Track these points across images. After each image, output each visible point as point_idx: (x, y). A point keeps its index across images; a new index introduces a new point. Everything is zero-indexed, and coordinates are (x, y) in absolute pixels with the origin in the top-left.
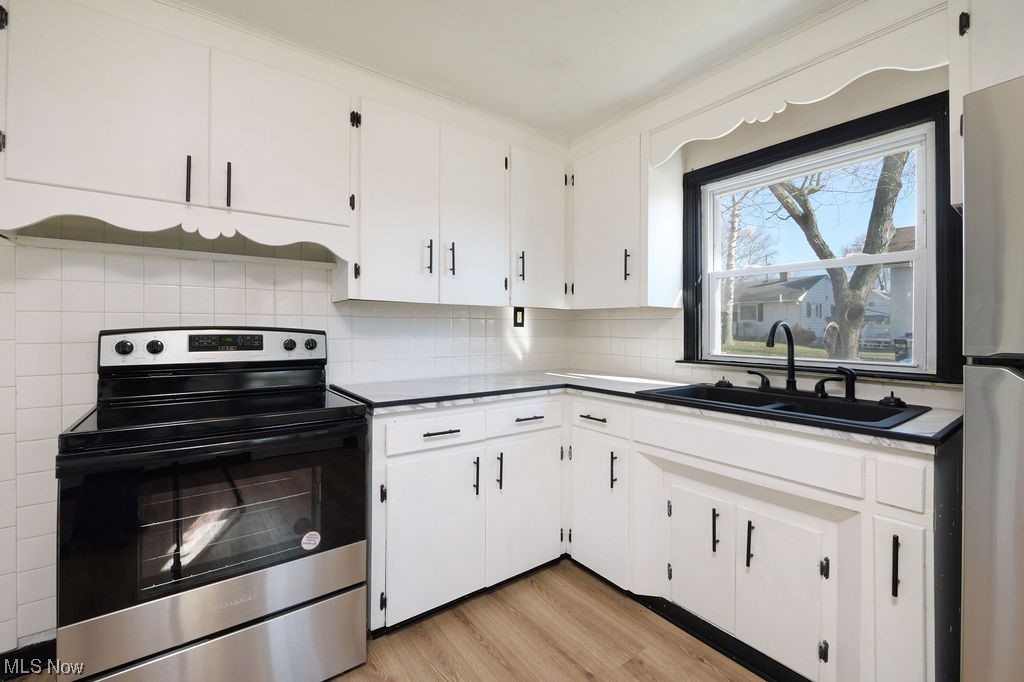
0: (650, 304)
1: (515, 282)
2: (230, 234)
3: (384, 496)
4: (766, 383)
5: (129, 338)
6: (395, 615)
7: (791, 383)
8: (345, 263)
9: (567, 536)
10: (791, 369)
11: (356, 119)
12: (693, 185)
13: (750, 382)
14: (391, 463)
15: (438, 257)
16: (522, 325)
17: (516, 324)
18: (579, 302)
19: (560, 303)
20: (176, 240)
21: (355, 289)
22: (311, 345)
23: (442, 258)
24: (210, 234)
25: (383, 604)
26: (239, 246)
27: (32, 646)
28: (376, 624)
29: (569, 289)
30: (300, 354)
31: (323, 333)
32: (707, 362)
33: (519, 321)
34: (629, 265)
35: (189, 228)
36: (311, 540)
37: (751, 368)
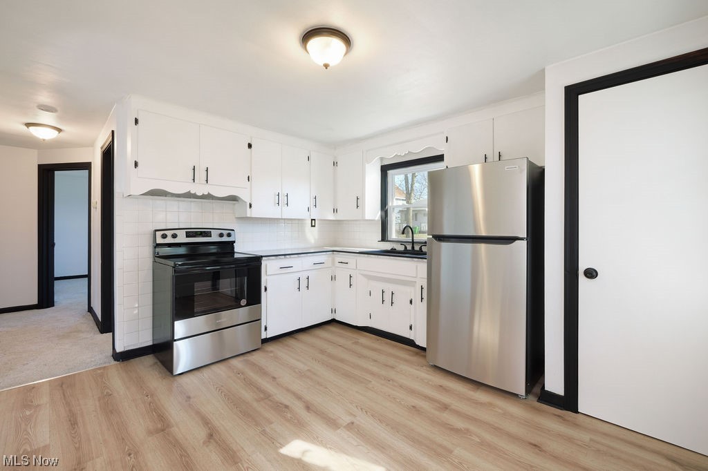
0: (367, 218)
1: (313, 209)
2: (206, 193)
3: (266, 289)
4: (406, 248)
5: (165, 232)
6: (270, 334)
7: (413, 247)
8: (246, 202)
9: (334, 311)
10: (413, 243)
11: (250, 146)
12: (385, 169)
13: (401, 248)
14: (268, 278)
15: (282, 199)
16: (314, 226)
17: (312, 226)
18: (339, 217)
19: (331, 217)
20: (189, 195)
21: (249, 213)
22: (229, 235)
23: (283, 199)
24: (199, 194)
25: (266, 329)
26: (209, 197)
27: (129, 350)
28: (263, 336)
29: (335, 211)
30: (225, 239)
31: (233, 230)
32: (389, 241)
33: (313, 224)
34: (358, 203)
35: (192, 192)
36: (243, 302)
37: (402, 243)
